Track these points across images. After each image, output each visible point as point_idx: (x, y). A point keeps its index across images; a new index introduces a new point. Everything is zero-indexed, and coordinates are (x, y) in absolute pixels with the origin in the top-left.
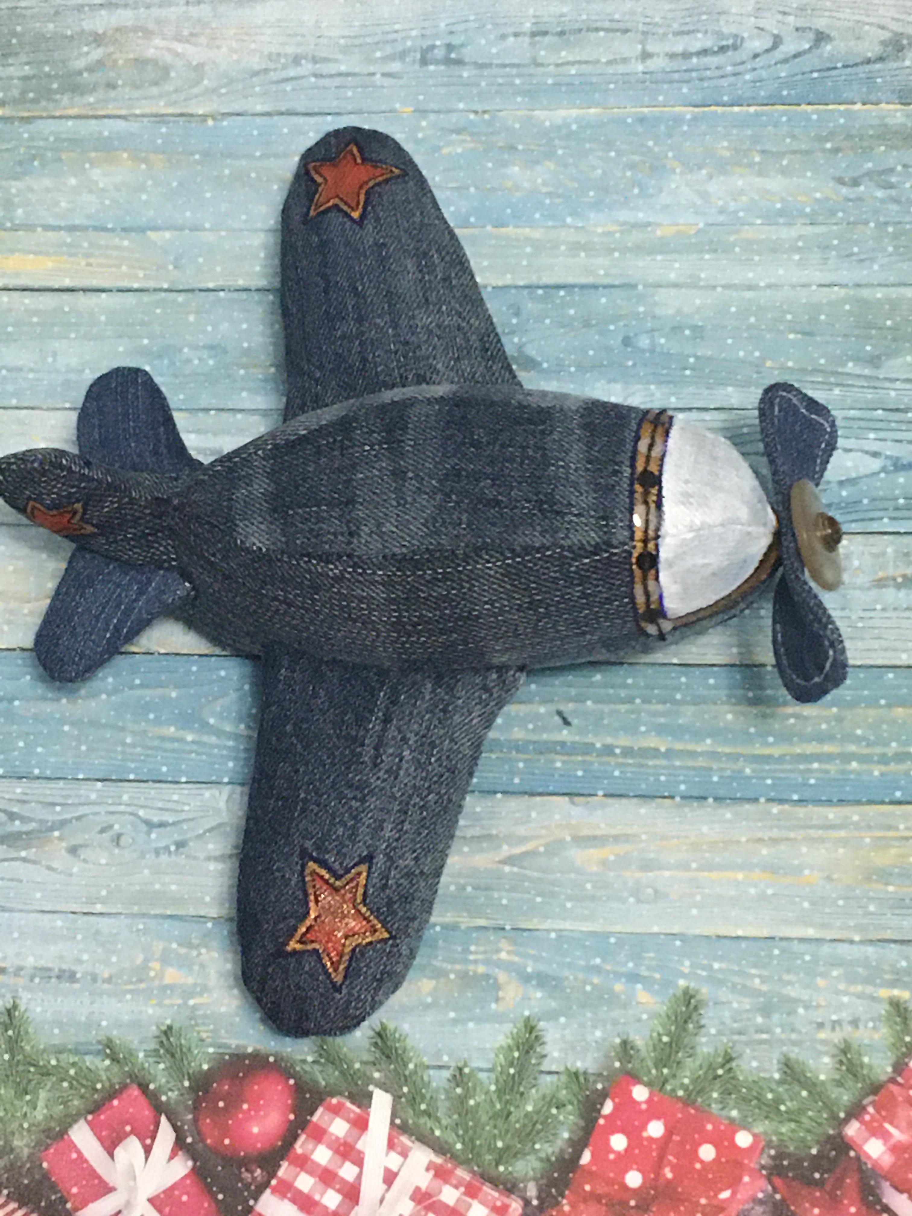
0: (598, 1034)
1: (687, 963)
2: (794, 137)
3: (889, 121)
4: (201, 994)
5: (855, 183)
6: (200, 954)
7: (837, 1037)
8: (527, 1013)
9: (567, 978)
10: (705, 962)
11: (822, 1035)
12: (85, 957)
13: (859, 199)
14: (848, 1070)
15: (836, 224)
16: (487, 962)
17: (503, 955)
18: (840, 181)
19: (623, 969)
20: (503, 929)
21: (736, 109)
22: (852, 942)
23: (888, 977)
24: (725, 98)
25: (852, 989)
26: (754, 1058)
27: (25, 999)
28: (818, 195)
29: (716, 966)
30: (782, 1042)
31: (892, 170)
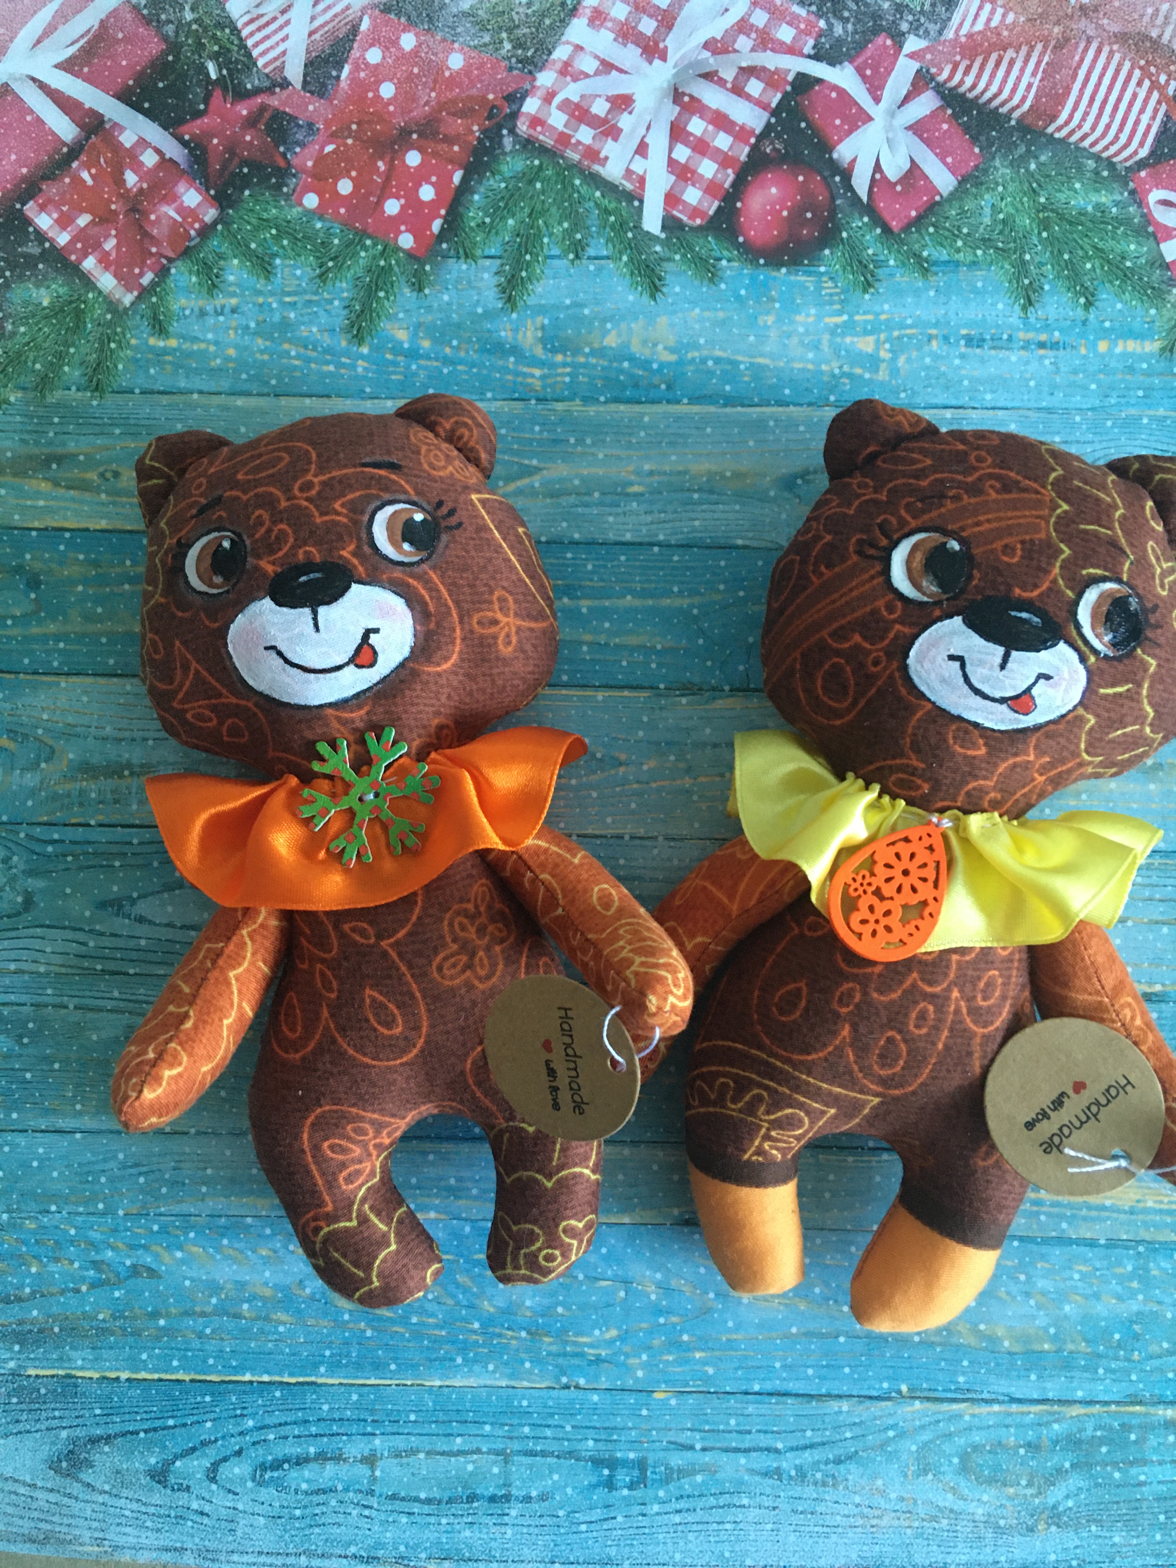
0: (446, 298)
1: (360, 370)
2: (200, 1335)
3: (88, 1354)
4: (837, 326)
5: (135, 1271)
6: (841, 367)
7: (220, 300)
8: (514, 316)
9: (475, 351)
10: (343, 371)
11: (234, 301)
12: (957, 362)
13: (132, 1247)
14: (211, 269)
15: (161, 1215)
16: (553, 366)
17: (537, 372)
18: (152, 1273)
19: (422, 362)
20: (538, 400)
21: (266, 1378)
22: (200, 392)
23: (169, 358)
24: (278, 1394)
25: (203, 346)
26: (298, 278)
27: (1015, 317)
28: (179, 1254)
29: (331, 368)
30: (272, 293)
31: (93, 1286)
